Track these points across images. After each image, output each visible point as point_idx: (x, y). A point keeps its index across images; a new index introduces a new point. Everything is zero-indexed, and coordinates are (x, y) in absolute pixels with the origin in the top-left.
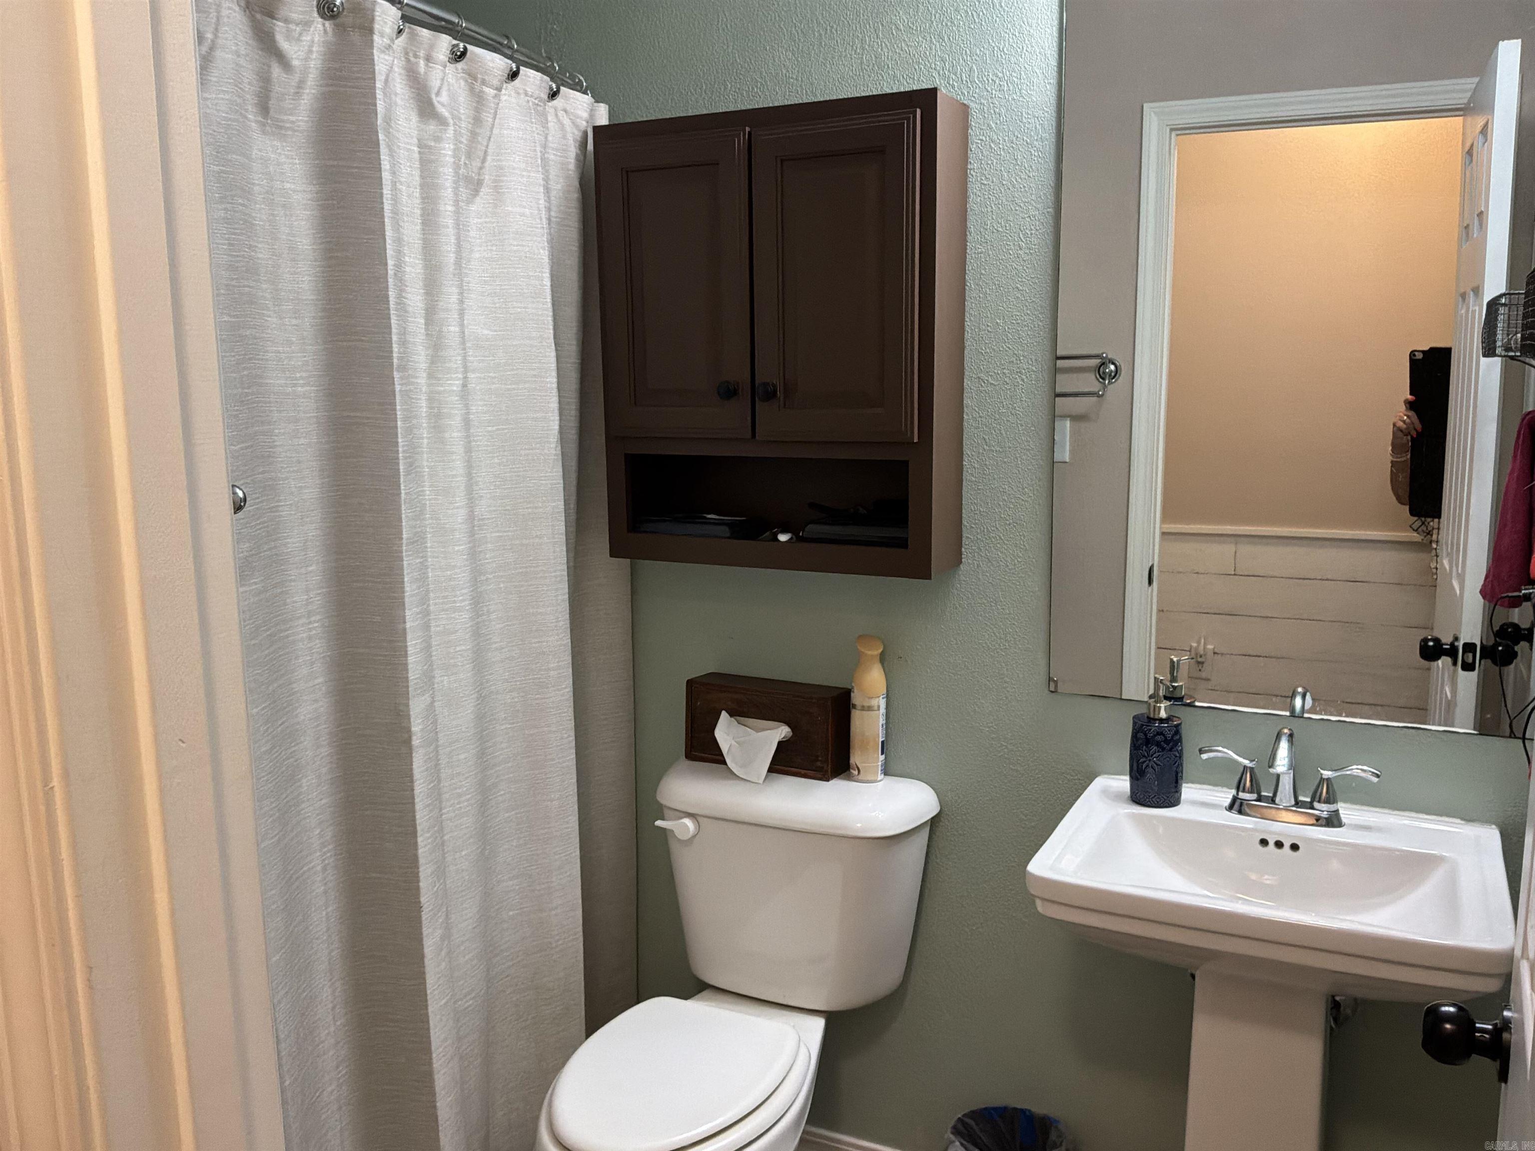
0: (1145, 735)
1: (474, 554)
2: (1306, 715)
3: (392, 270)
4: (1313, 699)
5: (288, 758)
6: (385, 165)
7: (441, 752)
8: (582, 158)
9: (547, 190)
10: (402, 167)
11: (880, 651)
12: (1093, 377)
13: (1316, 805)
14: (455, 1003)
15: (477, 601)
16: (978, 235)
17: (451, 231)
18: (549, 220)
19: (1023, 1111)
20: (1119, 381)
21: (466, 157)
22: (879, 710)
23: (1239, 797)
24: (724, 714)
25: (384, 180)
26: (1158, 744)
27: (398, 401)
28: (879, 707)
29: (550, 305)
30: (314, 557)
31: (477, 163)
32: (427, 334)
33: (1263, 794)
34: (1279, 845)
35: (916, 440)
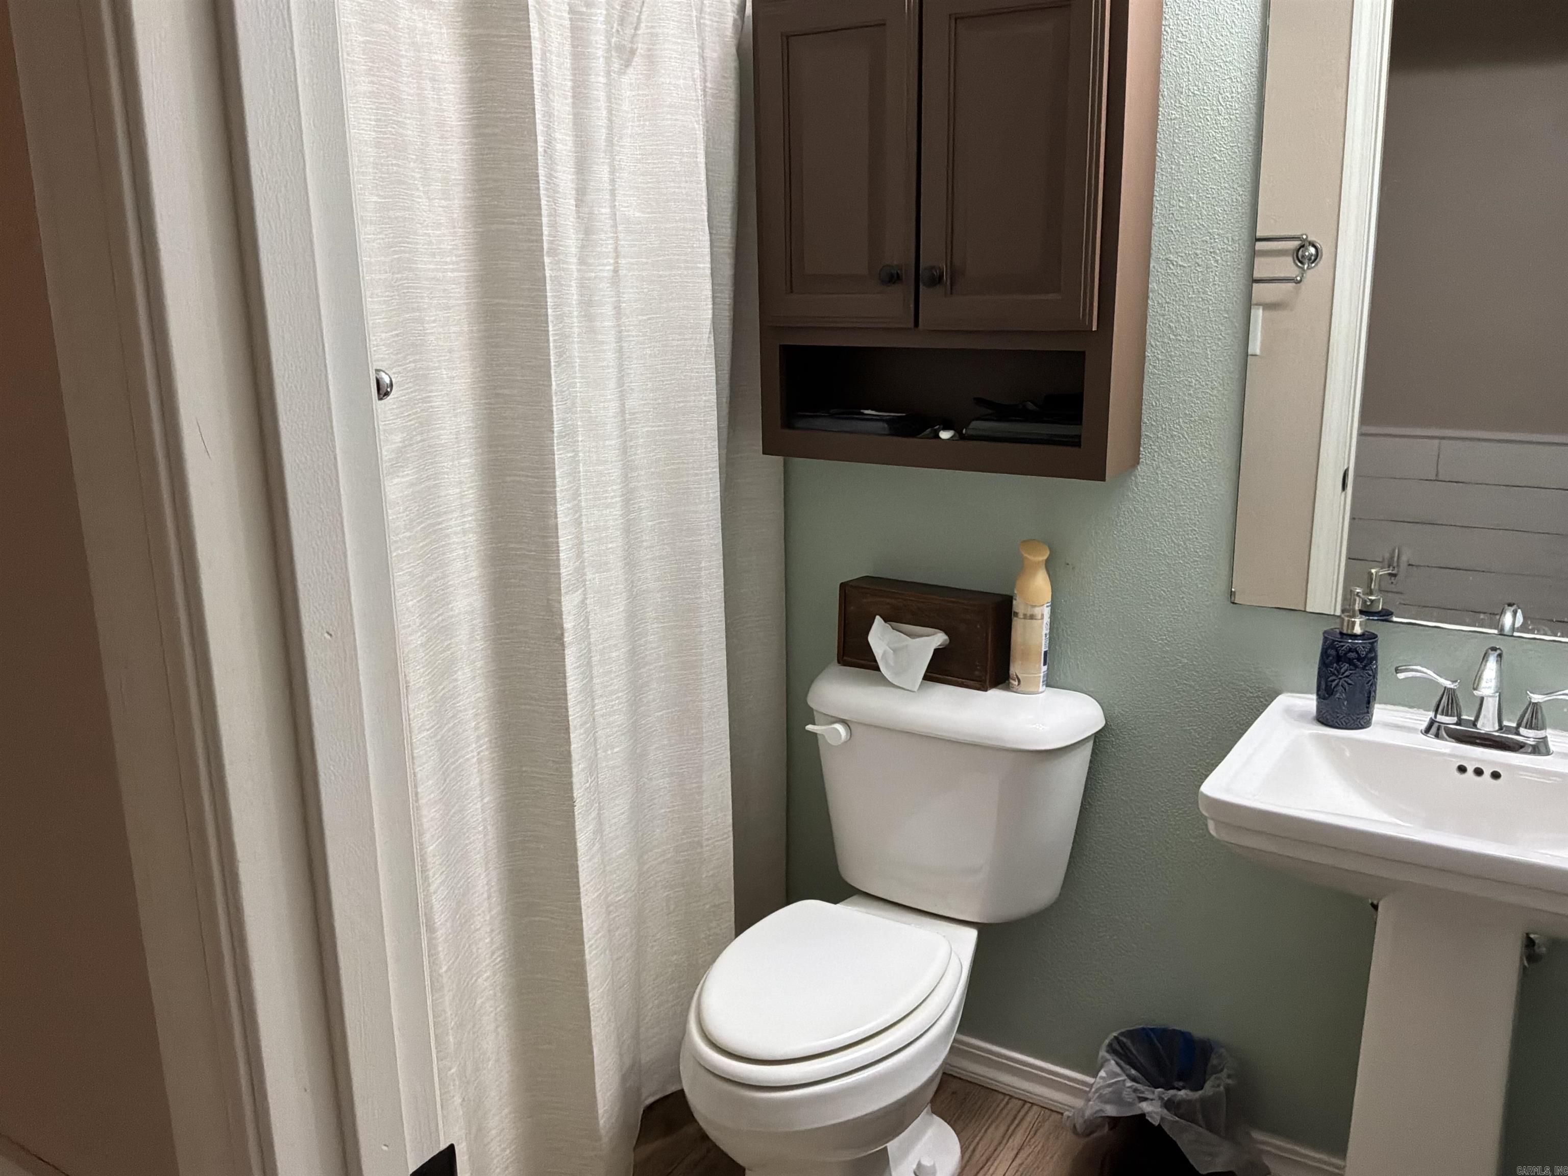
0: (1337, 651)
1: (625, 450)
2: (1516, 634)
3: (542, 147)
4: (1524, 618)
5: (444, 651)
6: (535, 33)
7: (593, 648)
8: (739, 22)
9: (703, 57)
10: (552, 35)
11: (1045, 558)
12: (1292, 259)
13: (1522, 730)
14: (606, 897)
15: (628, 498)
16: (1171, 98)
17: (602, 104)
18: (704, 91)
19: (1182, 1033)
20: (1319, 265)
21: (619, 25)
22: (1042, 618)
23: (1437, 720)
24: (878, 619)
25: (533, 49)
26: (1350, 661)
27: (548, 288)
28: (1043, 615)
29: (704, 184)
30: (466, 448)
31: (629, 31)
32: (579, 217)
33: (1464, 717)
34: (1479, 772)
35: (1094, 328)
